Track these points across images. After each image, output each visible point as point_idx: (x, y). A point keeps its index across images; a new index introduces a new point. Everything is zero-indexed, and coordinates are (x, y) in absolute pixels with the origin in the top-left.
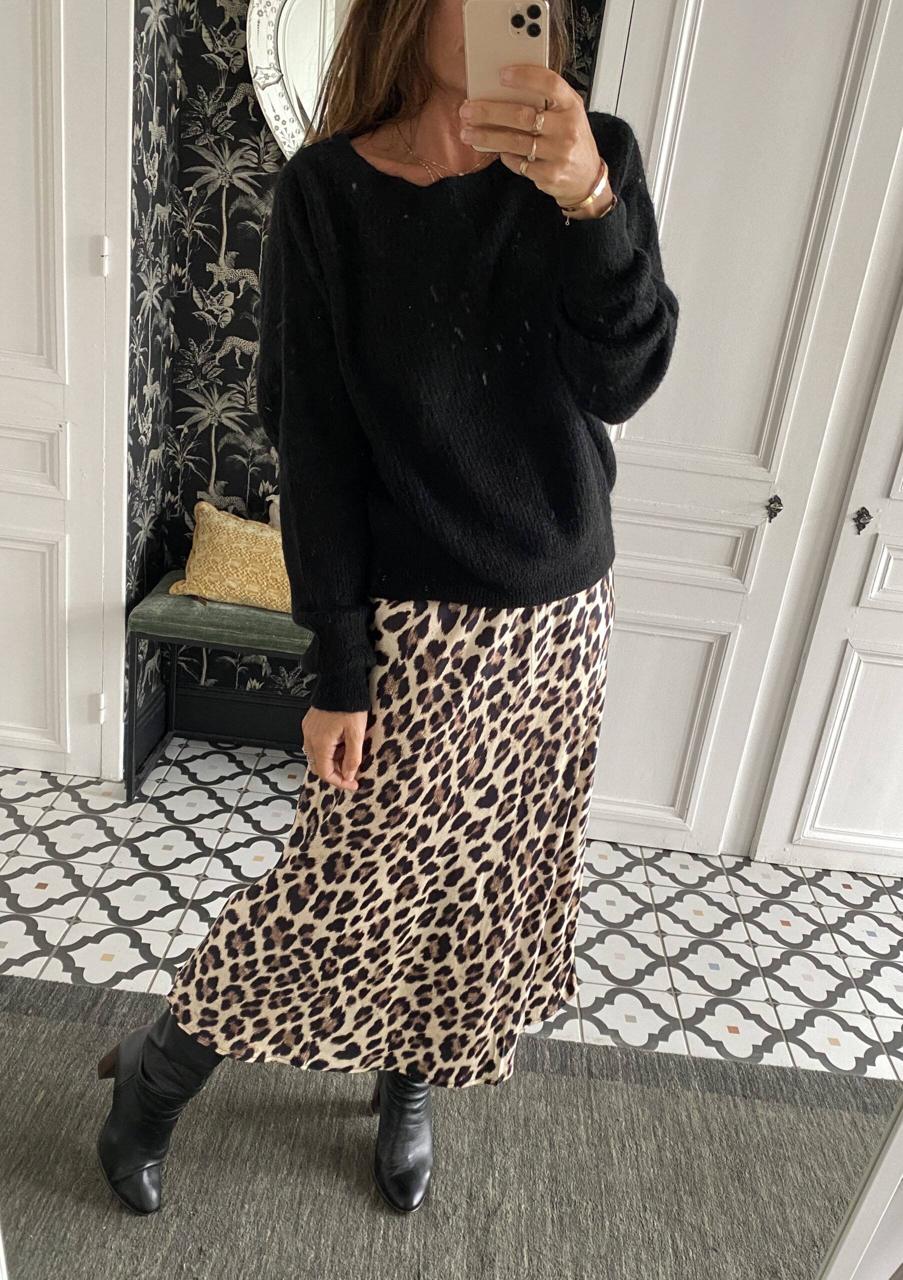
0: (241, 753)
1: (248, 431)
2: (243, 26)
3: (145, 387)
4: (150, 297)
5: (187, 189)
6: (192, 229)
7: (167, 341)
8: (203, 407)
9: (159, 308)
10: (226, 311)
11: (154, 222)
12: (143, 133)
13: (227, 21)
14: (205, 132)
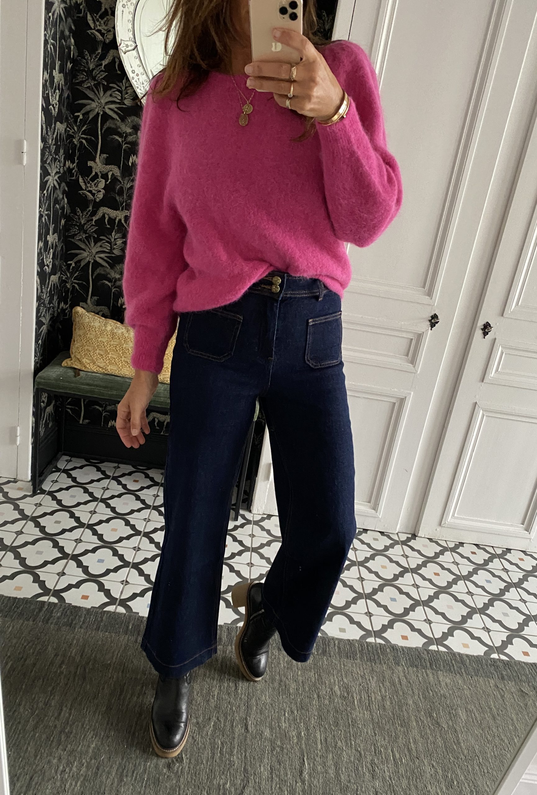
0: (104, 466)
1: (112, 266)
2: (113, 14)
3: (48, 236)
4: (52, 180)
5: (76, 114)
6: (79, 139)
7: (63, 208)
8: (84, 250)
9: (58, 187)
10: (100, 191)
11: (56, 133)
12: (49, 76)
13: (103, 10)
14: (88, 79)
